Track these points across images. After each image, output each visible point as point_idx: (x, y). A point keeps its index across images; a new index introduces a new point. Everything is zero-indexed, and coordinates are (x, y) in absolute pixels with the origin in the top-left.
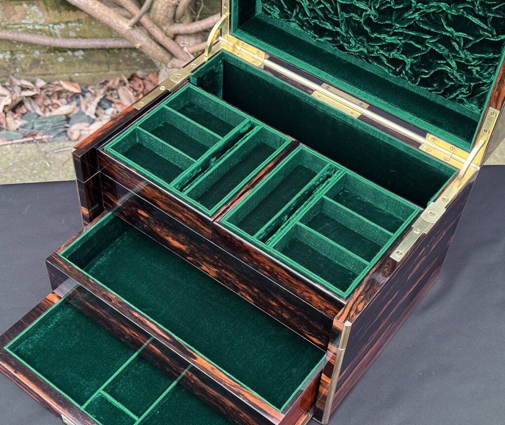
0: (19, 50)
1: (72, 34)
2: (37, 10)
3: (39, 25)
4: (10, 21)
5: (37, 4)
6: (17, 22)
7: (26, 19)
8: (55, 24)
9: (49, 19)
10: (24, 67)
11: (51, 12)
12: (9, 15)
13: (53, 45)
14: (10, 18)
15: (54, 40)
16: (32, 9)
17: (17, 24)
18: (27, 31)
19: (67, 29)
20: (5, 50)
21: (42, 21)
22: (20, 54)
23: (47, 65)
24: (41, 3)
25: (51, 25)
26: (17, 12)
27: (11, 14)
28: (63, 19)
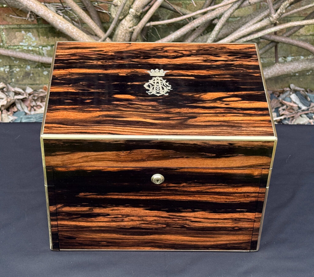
0: (16, 65)
2: (31, 36)
3: (31, 47)
4: (11, 43)
5: (32, 31)
6: (16, 44)
7: (23, 42)
8: (43, 47)
9: (39, 42)
10: (18, 78)
11: (41, 37)
12: (11, 38)
13: (41, 61)
14: (11, 41)
15: (42, 58)
16: (28, 35)
17: (16, 46)
18: (23, 51)
19: (52, 50)
20: (6, 65)
21: (35, 44)
22: (16, 68)
23: (35, 77)
24: (35, 31)
25: (40, 47)
26: (17, 37)
27: (13, 38)
28: (50, 43)
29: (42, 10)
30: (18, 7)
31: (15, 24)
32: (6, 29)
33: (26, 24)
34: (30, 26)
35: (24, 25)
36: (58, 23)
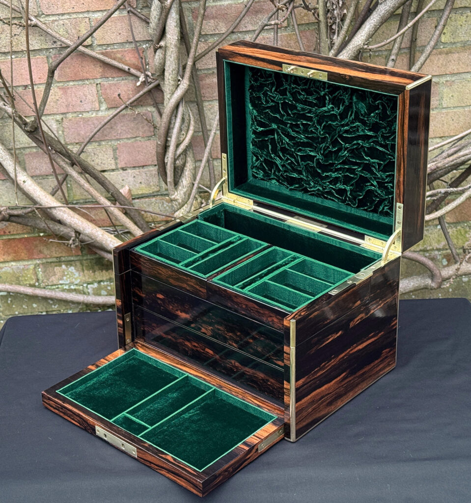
0: (54, 310)
1: (104, 292)
2: (74, 271)
3: (74, 285)
4: (49, 282)
5: (74, 265)
6: (55, 283)
7: (63, 279)
8: (88, 284)
9: (84, 279)
11: (86, 272)
12: (49, 276)
13: (86, 301)
14: (49, 279)
15: (87, 297)
16: (70, 269)
17: (55, 285)
18: (63, 290)
19: (99, 288)
20: (41, 311)
21: (78, 281)
24: (78, 264)
25: (85, 285)
26: (56, 273)
27: (50, 275)
28: (96, 278)
29: (89, 228)
30: (58, 233)
31: (54, 257)
32: (43, 264)
33: (67, 256)
34: (72, 259)
35: (65, 257)
36: (109, 242)
